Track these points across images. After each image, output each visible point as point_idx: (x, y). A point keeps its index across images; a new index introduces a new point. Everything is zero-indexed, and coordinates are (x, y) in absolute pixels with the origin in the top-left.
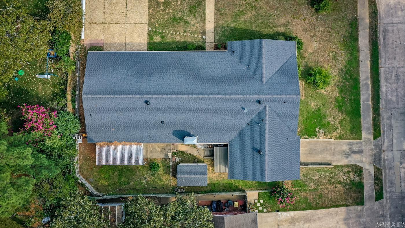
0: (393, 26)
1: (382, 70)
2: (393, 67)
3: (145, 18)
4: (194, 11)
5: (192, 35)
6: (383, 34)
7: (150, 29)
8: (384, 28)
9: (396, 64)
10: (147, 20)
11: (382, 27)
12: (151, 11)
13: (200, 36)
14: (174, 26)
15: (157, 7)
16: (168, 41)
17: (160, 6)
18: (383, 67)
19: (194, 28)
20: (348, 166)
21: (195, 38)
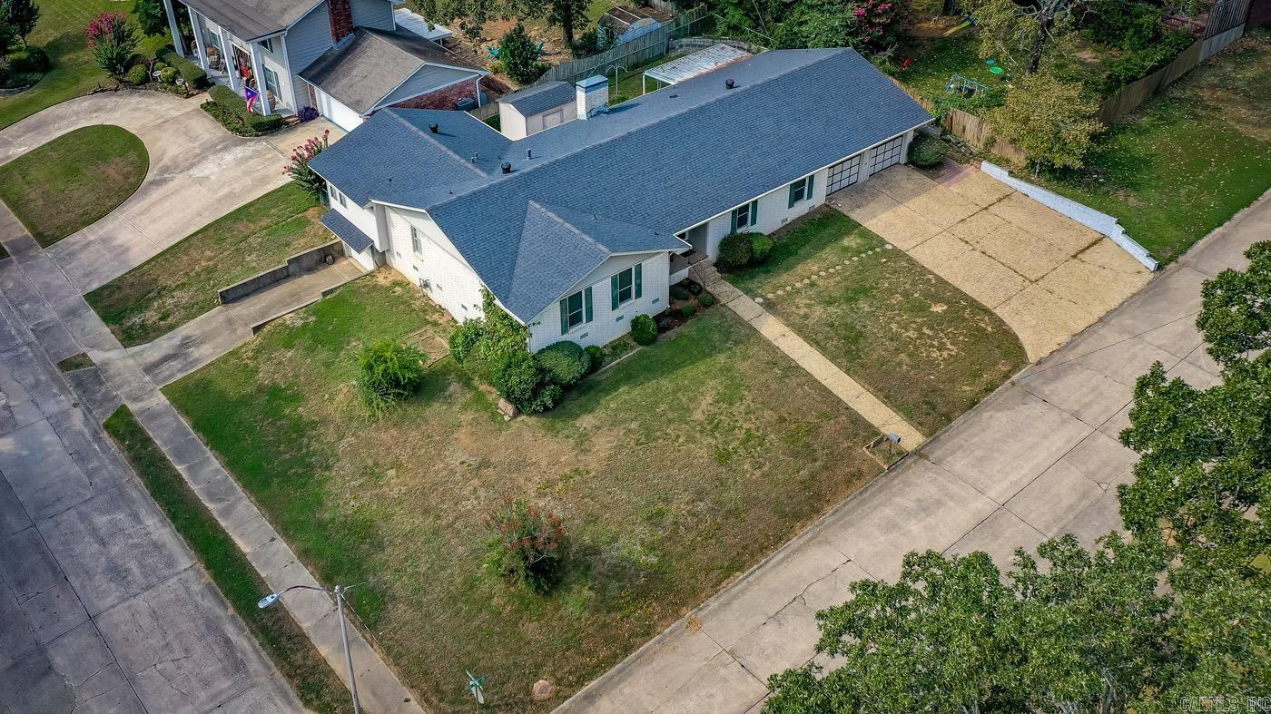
0: (214, 697)
1: (185, 560)
2: (149, 587)
3: (923, 258)
4: (843, 333)
5: (789, 289)
6: (239, 655)
7: (889, 247)
8: (247, 672)
9: (141, 603)
10: (914, 258)
11: (255, 671)
13: (771, 296)
14: (846, 280)
15: (929, 290)
16: (828, 251)
17: (924, 296)
18: (185, 570)
19: (802, 302)
20: (171, 328)
21: (778, 288)
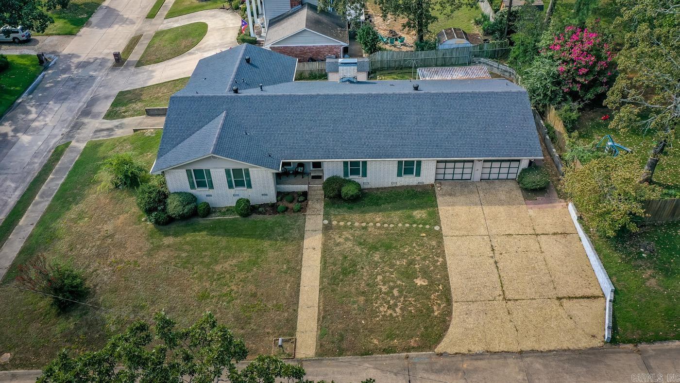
3: (450, 245)
4: (346, 265)
5: (349, 223)
7: (437, 228)
10: (445, 243)
12: (441, 259)
13: (334, 223)
14: (387, 235)
15: (428, 267)
16: (399, 212)
17: (421, 269)
19: (346, 234)
21: (343, 220)
